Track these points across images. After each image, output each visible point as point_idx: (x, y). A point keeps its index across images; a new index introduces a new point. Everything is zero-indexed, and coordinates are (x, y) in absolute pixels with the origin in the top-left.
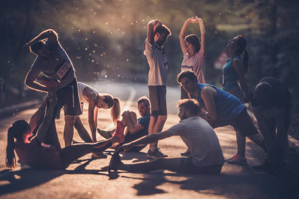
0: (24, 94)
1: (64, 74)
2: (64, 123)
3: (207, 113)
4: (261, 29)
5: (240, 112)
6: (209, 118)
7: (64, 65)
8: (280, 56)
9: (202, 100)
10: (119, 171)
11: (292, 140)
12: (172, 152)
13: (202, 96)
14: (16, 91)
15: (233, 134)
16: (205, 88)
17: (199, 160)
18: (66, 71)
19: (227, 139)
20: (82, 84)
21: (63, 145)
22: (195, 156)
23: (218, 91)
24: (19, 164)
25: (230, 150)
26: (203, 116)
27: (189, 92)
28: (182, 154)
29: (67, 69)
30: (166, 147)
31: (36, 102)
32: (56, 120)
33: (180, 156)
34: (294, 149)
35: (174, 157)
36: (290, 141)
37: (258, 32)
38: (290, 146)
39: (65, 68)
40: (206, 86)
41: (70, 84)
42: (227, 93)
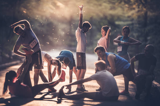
0: (12, 58)
1: (34, 46)
2: (34, 73)
3: (110, 68)
4: (139, 24)
5: (128, 68)
6: (112, 71)
7: (34, 41)
8: (149, 38)
9: (108, 61)
10: (63, 99)
11: (155, 83)
12: (91, 89)
13: (108, 59)
14: (7, 56)
15: (123, 79)
16: (110, 55)
17: (106, 93)
18: (35, 44)
19: (120, 82)
20: (44, 52)
21: (33, 85)
22: (104, 91)
23: (116, 56)
24: (10, 95)
25: (122, 88)
26: (108, 70)
27: (101, 57)
28: (97, 90)
29: (35, 43)
30: (88, 86)
31: (18, 62)
32: (30, 72)
33: (96, 91)
34: (156, 87)
35: (92, 92)
36: (154, 84)
37: (137, 25)
38: (154, 86)
39: (34, 43)
40: (110, 54)
41: (37, 52)
42: (121, 57)
